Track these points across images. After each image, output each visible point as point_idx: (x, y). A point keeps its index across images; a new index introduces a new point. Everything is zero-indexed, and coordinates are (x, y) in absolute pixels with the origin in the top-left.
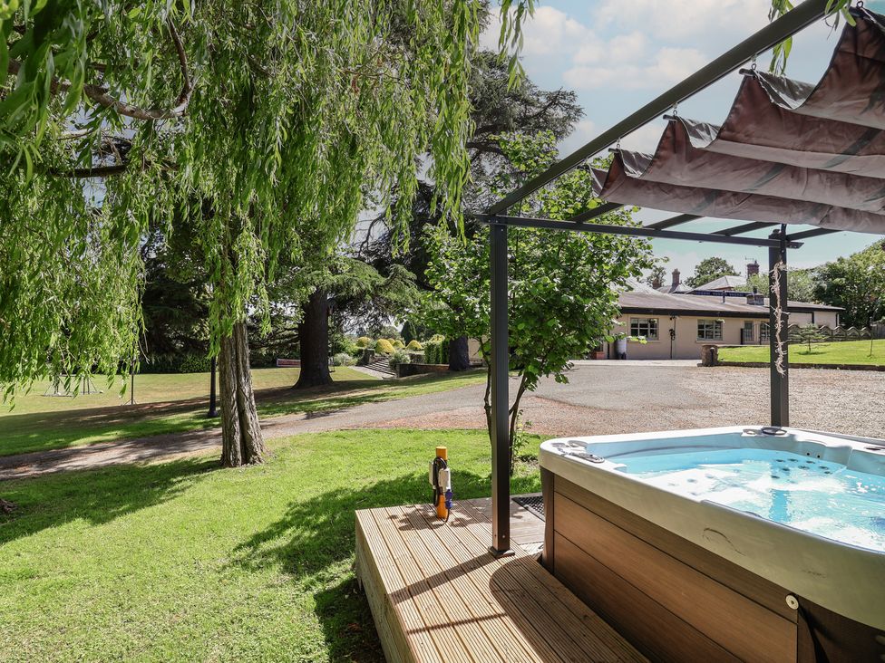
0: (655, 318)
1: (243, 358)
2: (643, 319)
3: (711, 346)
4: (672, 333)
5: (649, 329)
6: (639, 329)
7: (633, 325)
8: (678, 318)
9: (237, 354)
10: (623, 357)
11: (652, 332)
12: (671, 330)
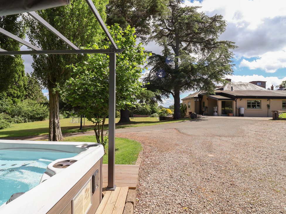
0: (259, 100)
1: (56, 112)
2: (253, 100)
3: (275, 111)
4: (268, 106)
5: (256, 104)
6: (251, 104)
7: (248, 103)
8: (271, 100)
9: (54, 110)
10: (242, 116)
11: (258, 106)
12: (268, 105)
